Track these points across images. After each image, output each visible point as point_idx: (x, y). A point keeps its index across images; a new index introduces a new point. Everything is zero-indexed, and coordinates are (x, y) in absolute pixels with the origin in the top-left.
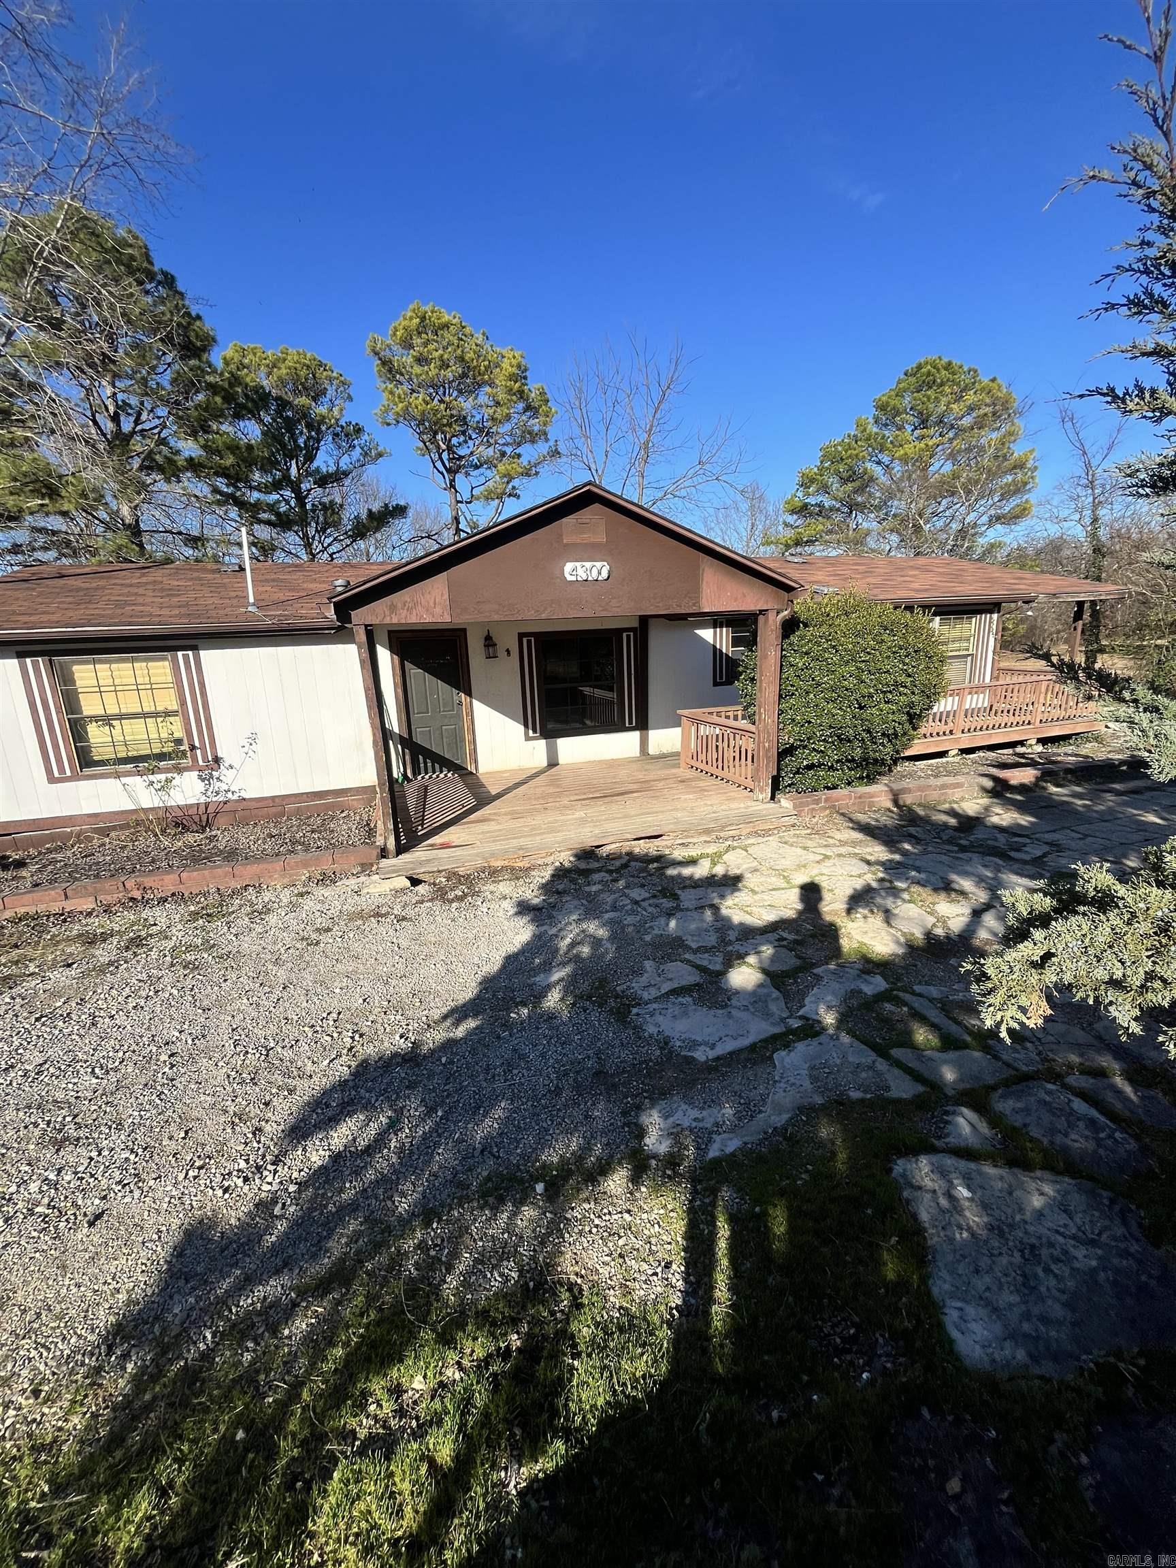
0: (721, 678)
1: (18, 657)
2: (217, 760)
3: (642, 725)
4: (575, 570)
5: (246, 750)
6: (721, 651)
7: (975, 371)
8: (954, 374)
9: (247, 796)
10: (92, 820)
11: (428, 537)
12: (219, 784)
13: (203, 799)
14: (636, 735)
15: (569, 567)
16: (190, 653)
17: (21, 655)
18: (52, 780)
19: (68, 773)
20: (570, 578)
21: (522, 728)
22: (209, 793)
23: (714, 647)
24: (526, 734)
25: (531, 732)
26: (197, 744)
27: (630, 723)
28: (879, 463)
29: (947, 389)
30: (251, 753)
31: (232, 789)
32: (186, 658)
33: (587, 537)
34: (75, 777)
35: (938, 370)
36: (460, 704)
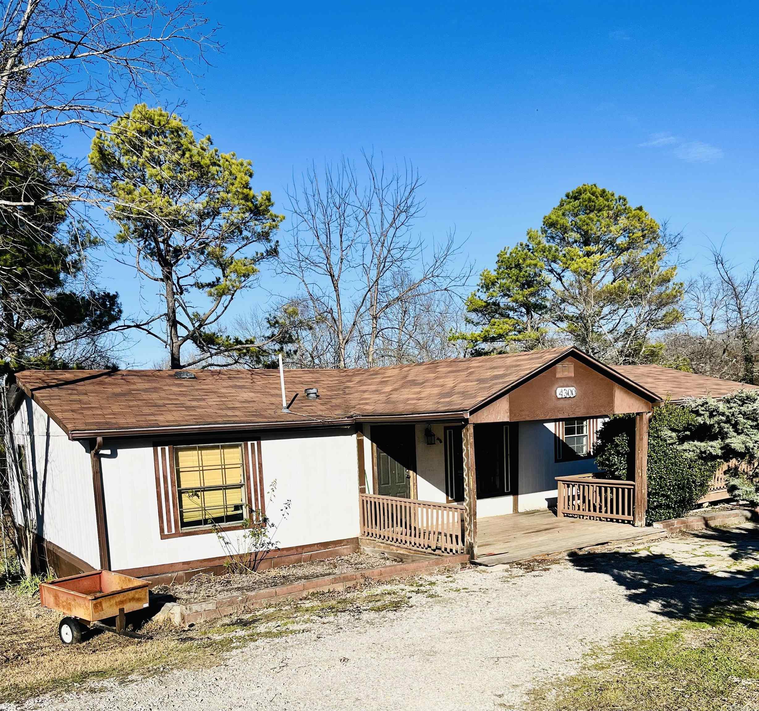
0: (559, 457)
1: (153, 447)
2: (265, 520)
3: (515, 492)
4: (561, 392)
5: (283, 512)
6: (559, 438)
7: (625, 200)
8: (607, 200)
9: (280, 546)
10: (186, 566)
11: (138, 326)
12: (264, 538)
13: (253, 550)
14: (510, 498)
15: (559, 390)
16: (255, 442)
17: (155, 445)
18: (163, 537)
19: (173, 531)
20: (559, 396)
21: (445, 495)
22: (258, 545)
23: (555, 435)
24: (447, 499)
25: (450, 498)
26: (254, 508)
27: (507, 489)
28: (552, 271)
29: (605, 213)
30: (286, 515)
31: (272, 542)
32: (253, 445)
33: (566, 374)
34: (178, 535)
35: (597, 197)
36: (409, 477)
